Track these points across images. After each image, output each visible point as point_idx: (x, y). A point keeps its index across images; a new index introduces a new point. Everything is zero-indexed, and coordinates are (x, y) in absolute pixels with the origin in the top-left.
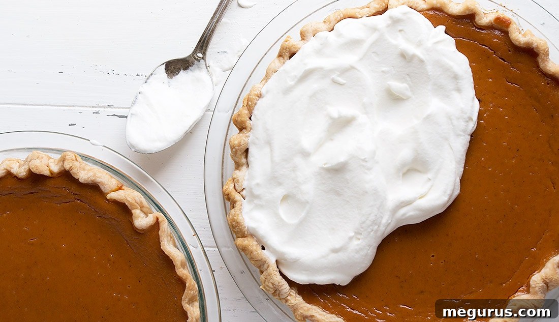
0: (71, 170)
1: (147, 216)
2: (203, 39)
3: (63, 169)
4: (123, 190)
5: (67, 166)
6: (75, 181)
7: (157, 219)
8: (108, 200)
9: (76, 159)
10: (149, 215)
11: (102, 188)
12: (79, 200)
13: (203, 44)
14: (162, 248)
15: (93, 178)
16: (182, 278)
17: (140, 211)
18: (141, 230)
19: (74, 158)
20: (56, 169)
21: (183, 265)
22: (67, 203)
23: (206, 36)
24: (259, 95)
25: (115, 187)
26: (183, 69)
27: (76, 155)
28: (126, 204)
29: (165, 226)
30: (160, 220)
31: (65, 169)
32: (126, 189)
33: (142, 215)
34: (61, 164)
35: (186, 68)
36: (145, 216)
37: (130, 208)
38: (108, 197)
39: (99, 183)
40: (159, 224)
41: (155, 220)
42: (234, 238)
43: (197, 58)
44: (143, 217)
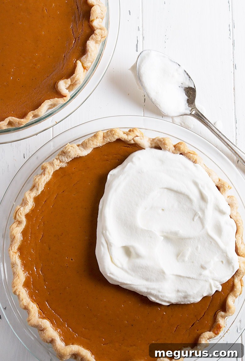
0: (95, 35)
1: (67, 89)
2: (203, 118)
3: (95, 29)
4: (84, 71)
5: (97, 32)
6: (87, 38)
7: (65, 96)
8: (76, 62)
9: (102, 37)
10: (68, 90)
11: (84, 57)
12: (75, 41)
13: (200, 117)
14: (46, 101)
15: (90, 50)
16: (27, 116)
17: (70, 84)
18: (57, 85)
19: (103, 36)
20: (95, 24)
21: (35, 116)
22: (73, 33)
23: (204, 120)
24: (195, 162)
25: (85, 66)
26: (188, 99)
27: (105, 38)
28: (74, 75)
29: (61, 101)
30: (65, 98)
31: (95, 30)
32: (84, 73)
33: (68, 86)
34: (98, 27)
35: (188, 101)
36: (67, 87)
37: (71, 77)
38: (78, 62)
39: (87, 55)
40: (62, 98)
41: (65, 95)
42: (103, 130)
43: (192, 110)
44: (66, 86)
